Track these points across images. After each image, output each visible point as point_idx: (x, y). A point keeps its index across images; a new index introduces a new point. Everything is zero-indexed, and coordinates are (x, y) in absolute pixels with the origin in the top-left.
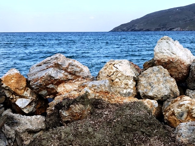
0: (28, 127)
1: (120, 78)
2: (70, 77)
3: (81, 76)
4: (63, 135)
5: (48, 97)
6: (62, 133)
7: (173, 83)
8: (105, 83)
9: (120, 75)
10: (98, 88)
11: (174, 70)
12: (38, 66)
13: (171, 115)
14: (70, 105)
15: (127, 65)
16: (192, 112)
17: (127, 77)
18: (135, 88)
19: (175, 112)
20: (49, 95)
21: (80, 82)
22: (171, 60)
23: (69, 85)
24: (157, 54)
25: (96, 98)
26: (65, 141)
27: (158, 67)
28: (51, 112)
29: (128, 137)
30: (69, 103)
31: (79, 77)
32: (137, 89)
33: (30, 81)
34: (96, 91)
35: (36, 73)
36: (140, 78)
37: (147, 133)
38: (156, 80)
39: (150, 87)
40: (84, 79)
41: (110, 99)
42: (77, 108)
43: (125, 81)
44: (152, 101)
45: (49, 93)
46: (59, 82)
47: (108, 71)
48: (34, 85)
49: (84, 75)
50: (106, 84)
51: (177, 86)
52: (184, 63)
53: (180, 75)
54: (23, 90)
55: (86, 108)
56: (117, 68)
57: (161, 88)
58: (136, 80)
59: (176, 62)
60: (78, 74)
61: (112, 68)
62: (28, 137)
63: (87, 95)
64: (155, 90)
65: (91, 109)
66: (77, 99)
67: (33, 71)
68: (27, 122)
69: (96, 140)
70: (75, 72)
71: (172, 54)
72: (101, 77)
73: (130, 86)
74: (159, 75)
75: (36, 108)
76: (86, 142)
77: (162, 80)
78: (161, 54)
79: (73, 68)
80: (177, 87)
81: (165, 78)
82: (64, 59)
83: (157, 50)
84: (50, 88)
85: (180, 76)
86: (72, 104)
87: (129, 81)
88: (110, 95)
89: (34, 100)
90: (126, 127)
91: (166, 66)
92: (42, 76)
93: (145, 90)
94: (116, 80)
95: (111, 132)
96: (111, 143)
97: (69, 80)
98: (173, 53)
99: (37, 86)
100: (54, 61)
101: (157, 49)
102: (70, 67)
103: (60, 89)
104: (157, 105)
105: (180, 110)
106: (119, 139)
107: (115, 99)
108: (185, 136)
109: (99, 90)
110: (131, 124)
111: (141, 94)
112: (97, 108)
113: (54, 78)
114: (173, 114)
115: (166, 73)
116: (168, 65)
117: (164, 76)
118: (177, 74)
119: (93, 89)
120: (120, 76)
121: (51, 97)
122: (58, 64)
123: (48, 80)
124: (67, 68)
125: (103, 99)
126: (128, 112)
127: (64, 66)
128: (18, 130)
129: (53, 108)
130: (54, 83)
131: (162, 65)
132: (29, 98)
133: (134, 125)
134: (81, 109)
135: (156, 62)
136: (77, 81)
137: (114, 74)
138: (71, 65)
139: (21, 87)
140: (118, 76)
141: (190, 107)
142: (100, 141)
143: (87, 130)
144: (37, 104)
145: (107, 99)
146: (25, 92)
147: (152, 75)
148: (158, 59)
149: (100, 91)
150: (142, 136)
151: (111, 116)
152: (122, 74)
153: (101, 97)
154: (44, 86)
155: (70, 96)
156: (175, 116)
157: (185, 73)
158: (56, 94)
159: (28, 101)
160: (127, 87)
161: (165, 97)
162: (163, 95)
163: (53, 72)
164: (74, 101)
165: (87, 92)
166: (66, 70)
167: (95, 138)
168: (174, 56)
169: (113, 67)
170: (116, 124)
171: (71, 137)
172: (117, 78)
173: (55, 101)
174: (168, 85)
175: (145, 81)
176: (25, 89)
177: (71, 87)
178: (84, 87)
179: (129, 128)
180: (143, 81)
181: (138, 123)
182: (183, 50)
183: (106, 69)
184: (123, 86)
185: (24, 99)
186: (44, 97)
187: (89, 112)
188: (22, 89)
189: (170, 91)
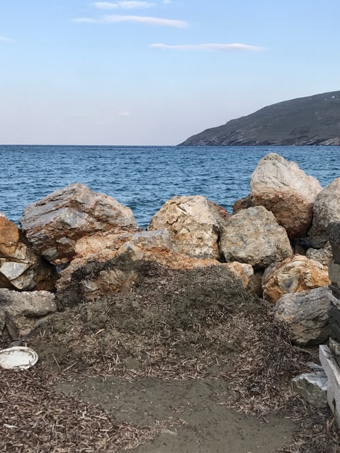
0: (27, 308)
1: (189, 227)
2: (97, 225)
3: (119, 225)
4: (90, 314)
5: (58, 260)
6: (88, 311)
7: (282, 237)
8: (162, 233)
9: (189, 221)
10: (150, 242)
11: (285, 214)
12: (39, 205)
13: (272, 286)
14: (99, 270)
15: (203, 205)
16: (305, 278)
17: (202, 225)
18: (217, 246)
19: (279, 280)
20: (60, 257)
21: (116, 236)
22: (281, 196)
23: (96, 241)
24: (256, 186)
25: (146, 259)
26: (93, 323)
27: (258, 208)
28: (64, 286)
29: (197, 315)
30: (98, 268)
31: (114, 226)
32: (219, 247)
33: (25, 232)
34: (145, 248)
35: (37, 217)
36: (225, 228)
37: (228, 308)
38: (252, 231)
39: (241, 243)
40: (124, 230)
41: (170, 262)
42: (112, 276)
43: (198, 234)
44: (243, 265)
45: (61, 254)
46: (79, 234)
47: (168, 215)
48: (34, 238)
49: (124, 223)
50: (163, 236)
51: (288, 240)
52: (302, 202)
53: (297, 223)
54: (13, 248)
55: (127, 277)
56: (184, 210)
57: (261, 244)
58: (219, 232)
59: (289, 200)
60: (112, 221)
61: (174, 209)
62: (27, 325)
63: (129, 253)
64: (250, 247)
65: (137, 279)
66: (112, 261)
67: (29, 215)
68: (24, 300)
69: (145, 321)
70: (108, 217)
71: (282, 185)
72: (154, 226)
73: (206, 242)
74: (258, 222)
75: (35, 281)
76: (128, 322)
77: (262, 231)
78: (263, 185)
79: (103, 210)
80: (289, 243)
81: (267, 227)
82: (88, 194)
83: (257, 179)
84: (63, 243)
85: (297, 225)
86: (104, 269)
87: (205, 233)
88: (170, 255)
89: (32, 265)
90: (194, 301)
91: (271, 207)
92: (48, 222)
93: (233, 248)
94: (182, 232)
95: (170, 310)
96: (170, 325)
97: (97, 231)
98: (284, 184)
99: (40, 239)
100: (69, 196)
101: (255, 177)
102: (98, 208)
103: (80, 247)
104: (251, 271)
105: (286, 276)
106: (182, 318)
107: (179, 262)
108: (289, 313)
109: (150, 248)
110: (203, 294)
111: (226, 256)
112: (147, 275)
113: (69, 225)
114: (276, 283)
115: (270, 217)
116: (275, 204)
117: (266, 224)
118: (291, 221)
119: (140, 245)
120: (189, 224)
121: (64, 261)
122: (76, 201)
123: (59, 229)
124: (93, 209)
125: (157, 261)
126: (200, 279)
127: (86, 206)
128: (9, 311)
129: (69, 279)
130: (70, 235)
131: (265, 205)
132: (25, 261)
133: (208, 296)
134: (119, 279)
135: (254, 199)
136: (110, 233)
137: (179, 220)
138: (101, 204)
139: (10, 241)
140: (185, 223)
141: (303, 270)
142: (151, 322)
143: (131, 305)
144: (38, 274)
145: (164, 261)
146: (18, 252)
147: (245, 223)
148: (258, 193)
149: (154, 248)
150: (219, 312)
151: (170, 287)
152: (193, 221)
153: (155, 258)
154: (52, 240)
155: (99, 258)
156: (279, 286)
157: (305, 219)
158: (72, 255)
159: (23, 267)
160: (202, 244)
161: (267, 259)
162: (264, 256)
163: (67, 216)
164: (106, 264)
165: (129, 249)
166: (90, 213)
167: (143, 317)
168: (285, 189)
169: (178, 209)
170: (179, 297)
171: (103, 316)
172: (183, 226)
173: (72, 268)
174: (273, 239)
175: (234, 233)
176: (17, 246)
177: (100, 243)
178: (124, 240)
179: (199, 300)
180: (230, 233)
181: (214, 293)
182: (304, 179)
183: (164, 211)
184: (195, 241)
185: (15, 263)
186: (51, 260)
187: (133, 283)
188: (12, 245)
189: (275, 249)
